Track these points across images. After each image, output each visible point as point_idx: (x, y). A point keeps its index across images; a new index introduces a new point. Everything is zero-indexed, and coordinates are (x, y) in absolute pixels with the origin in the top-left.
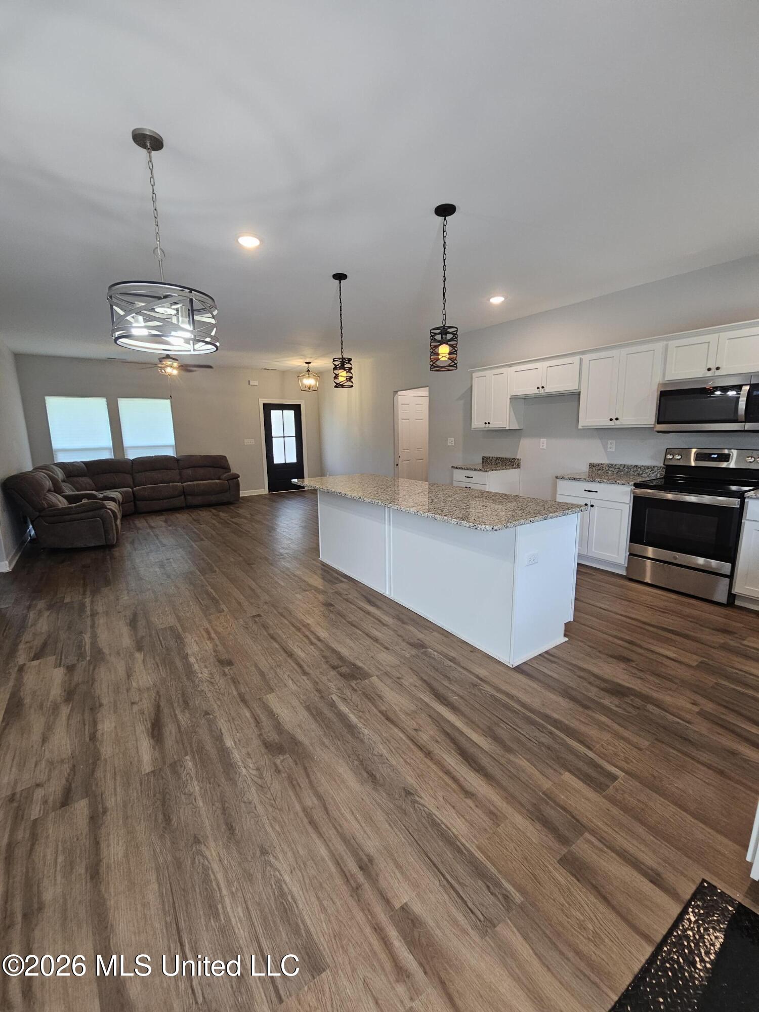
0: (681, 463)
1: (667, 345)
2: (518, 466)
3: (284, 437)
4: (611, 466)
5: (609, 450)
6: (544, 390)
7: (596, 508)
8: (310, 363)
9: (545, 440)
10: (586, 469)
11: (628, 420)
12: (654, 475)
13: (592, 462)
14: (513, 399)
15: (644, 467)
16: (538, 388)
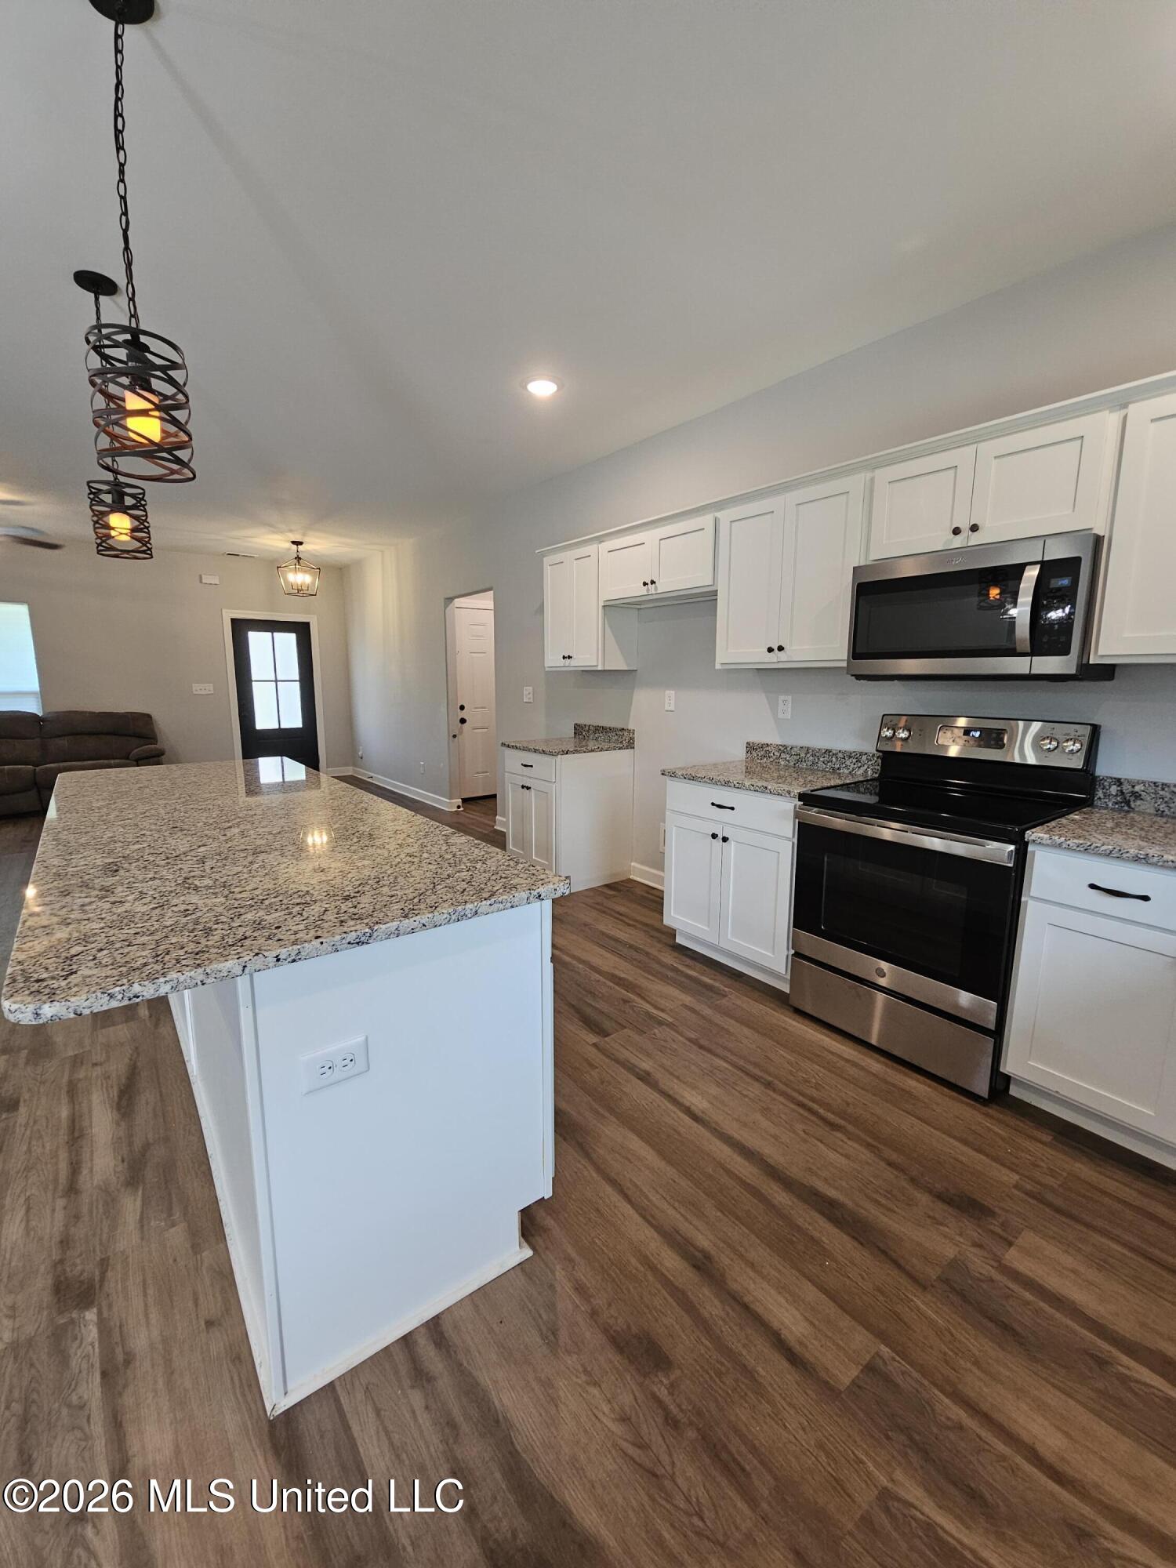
0: (912, 748)
1: (872, 480)
2: (630, 745)
3: (276, 681)
4: (783, 749)
5: (780, 716)
6: (656, 589)
7: (732, 845)
8: (301, 543)
9: (673, 692)
10: (740, 753)
11: (801, 652)
12: (861, 771)
13: (751, 740)
14: (610, 607)
15: (844, 753)
16: (645, 584)
